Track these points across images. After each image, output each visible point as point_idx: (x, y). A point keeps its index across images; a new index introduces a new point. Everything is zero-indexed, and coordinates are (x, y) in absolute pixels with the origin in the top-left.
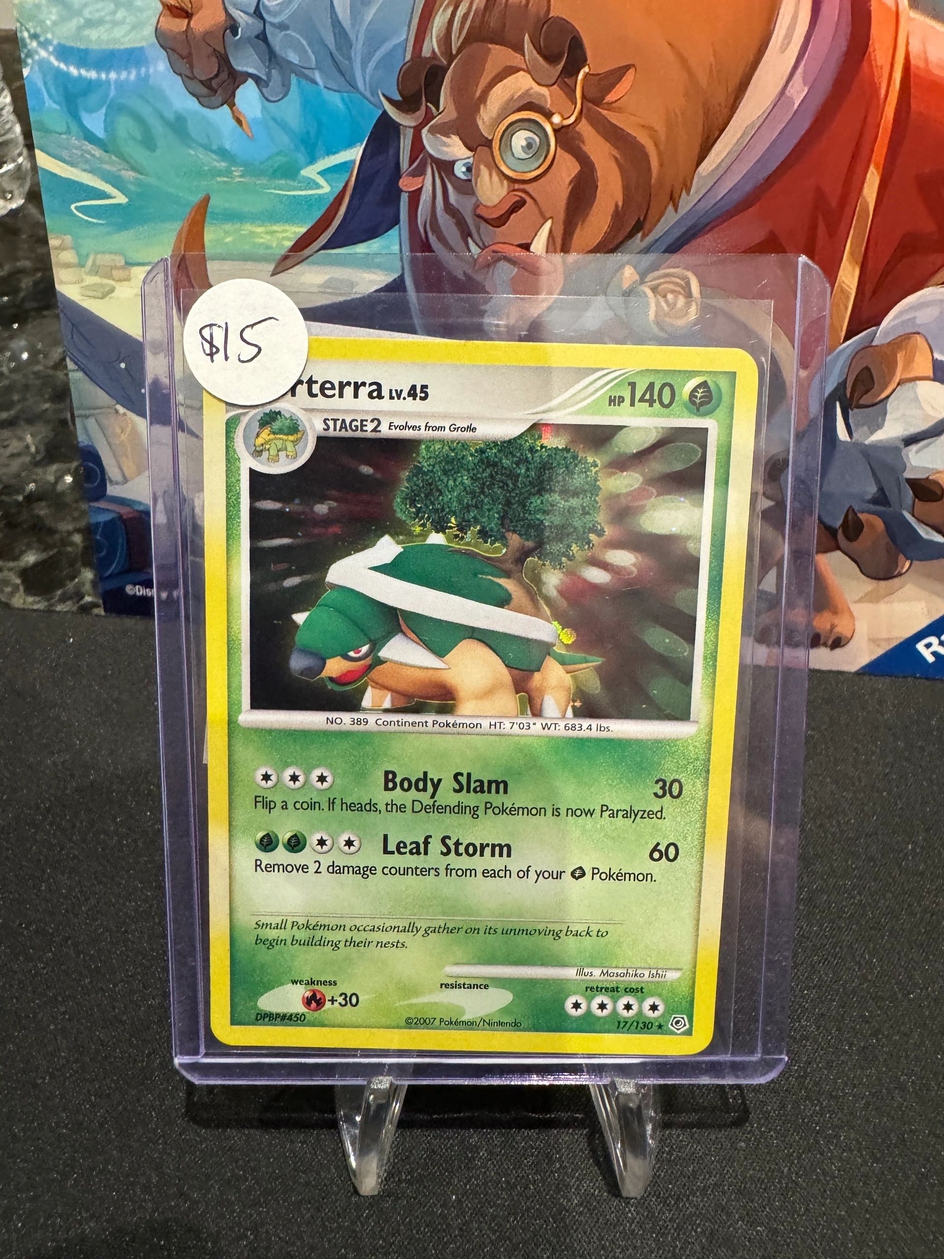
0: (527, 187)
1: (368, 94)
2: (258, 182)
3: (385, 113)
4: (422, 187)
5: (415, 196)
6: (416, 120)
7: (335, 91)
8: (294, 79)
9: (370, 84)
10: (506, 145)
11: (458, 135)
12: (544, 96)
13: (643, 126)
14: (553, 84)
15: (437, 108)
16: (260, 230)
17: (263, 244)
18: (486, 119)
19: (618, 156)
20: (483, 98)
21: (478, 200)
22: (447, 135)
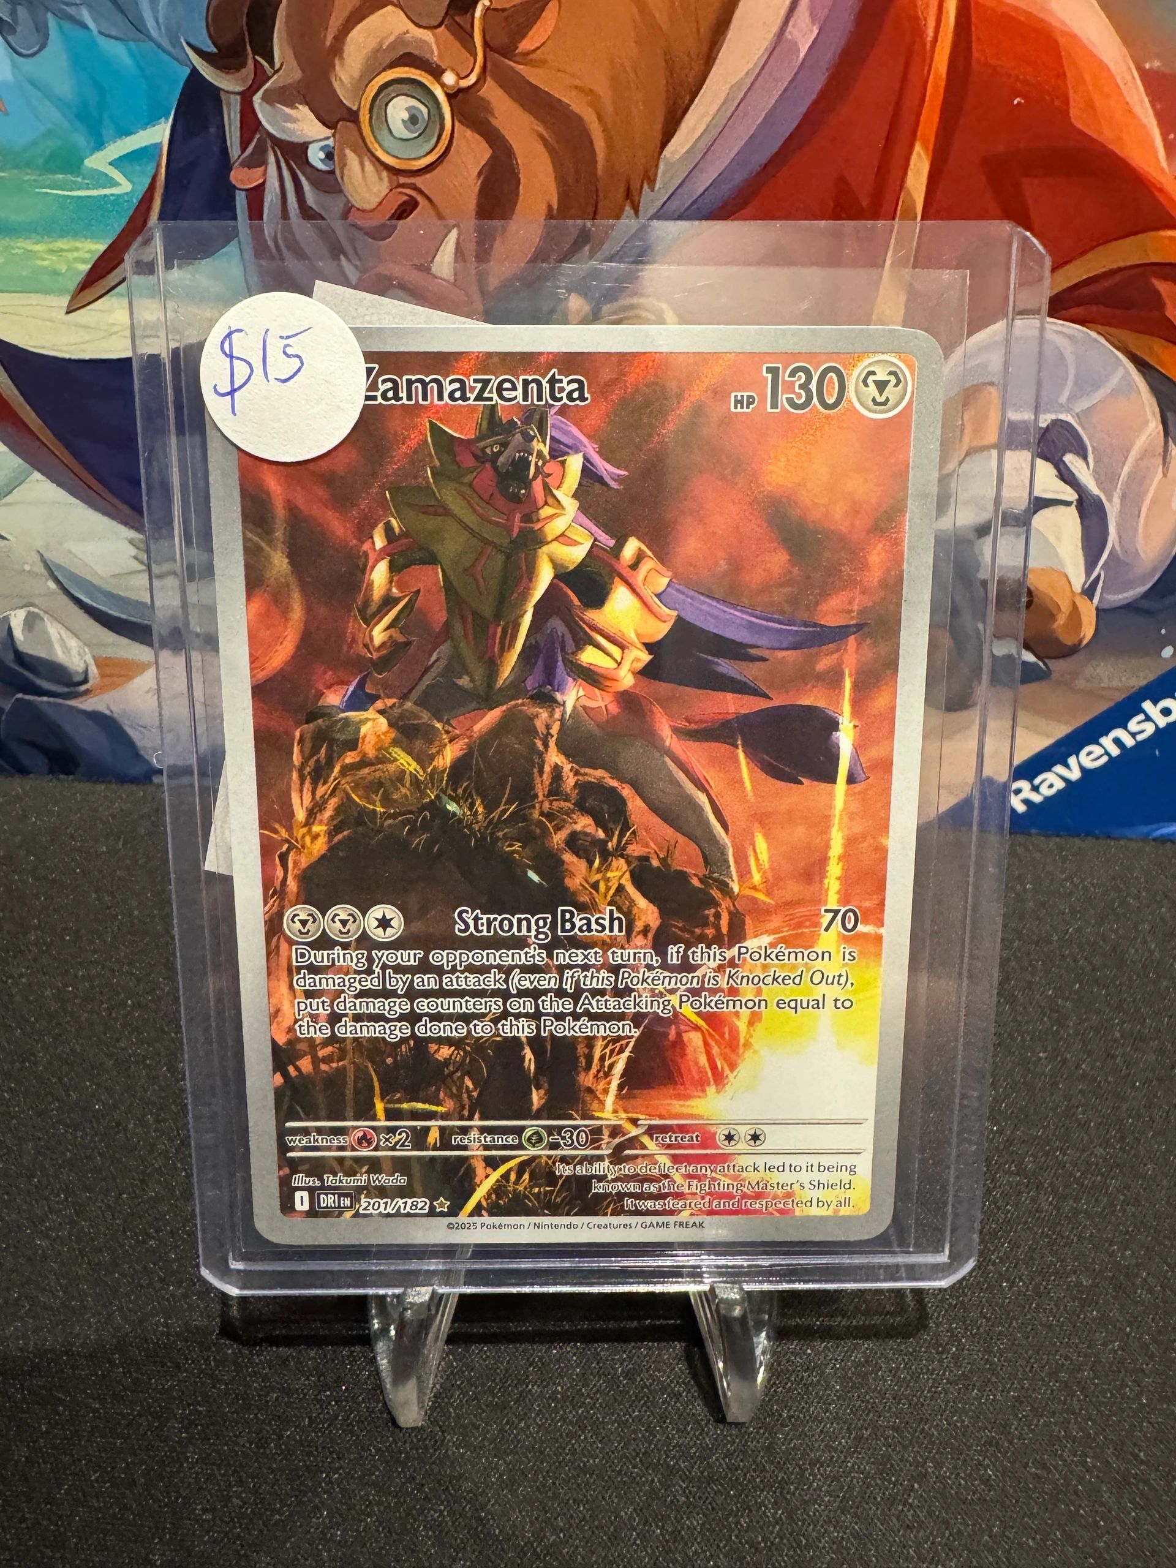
0: (418, 181)
1: (165, 42)
2: (27, 178)
3: (194, 71)
4: (263, 184)
5: (256, 195)
6: (243, 80)
7: (116, 38)
8: (52, 21)
9: (168, 29)
10: (378, 117)
11: (307, 104)
12: (425, 42)
13: (576, 87)
14: (440, 25)
15: (271, 61)
16: (38, 248)
17: (46, 268)
18: (345, 78)
19: (544, 133)
20: (337, 49)
21: (348, 201)
22: (291, 105)
